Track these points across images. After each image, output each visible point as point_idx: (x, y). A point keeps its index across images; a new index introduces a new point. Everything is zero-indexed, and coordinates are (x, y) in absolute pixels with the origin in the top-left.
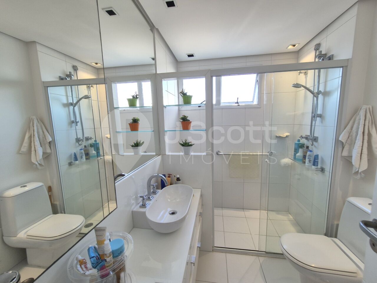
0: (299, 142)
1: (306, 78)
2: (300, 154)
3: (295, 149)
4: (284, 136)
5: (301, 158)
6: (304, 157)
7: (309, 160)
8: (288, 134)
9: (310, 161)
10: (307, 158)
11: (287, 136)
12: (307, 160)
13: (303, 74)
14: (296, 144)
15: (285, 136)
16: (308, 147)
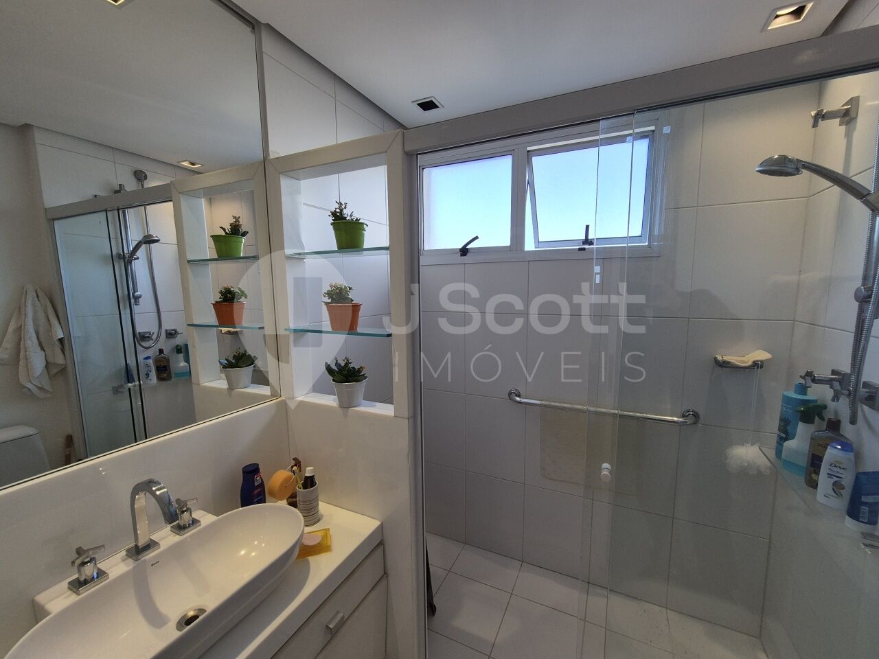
0: (805, 394)
1: (849, 136)
2: (799, 443)
3: (781, 420)
4: (744, 362)
5: (803, 462)
6: (815, 461)
7: (835, 484)
8: (762, 355)
9: (837, 487)
10: (824, 470)
11: (756, 365)
12: (824, 481)
13: (837, 121)
14: (787, 400)
15: (750, 363)
16: (834, 425)
